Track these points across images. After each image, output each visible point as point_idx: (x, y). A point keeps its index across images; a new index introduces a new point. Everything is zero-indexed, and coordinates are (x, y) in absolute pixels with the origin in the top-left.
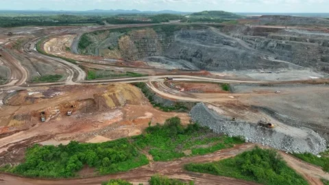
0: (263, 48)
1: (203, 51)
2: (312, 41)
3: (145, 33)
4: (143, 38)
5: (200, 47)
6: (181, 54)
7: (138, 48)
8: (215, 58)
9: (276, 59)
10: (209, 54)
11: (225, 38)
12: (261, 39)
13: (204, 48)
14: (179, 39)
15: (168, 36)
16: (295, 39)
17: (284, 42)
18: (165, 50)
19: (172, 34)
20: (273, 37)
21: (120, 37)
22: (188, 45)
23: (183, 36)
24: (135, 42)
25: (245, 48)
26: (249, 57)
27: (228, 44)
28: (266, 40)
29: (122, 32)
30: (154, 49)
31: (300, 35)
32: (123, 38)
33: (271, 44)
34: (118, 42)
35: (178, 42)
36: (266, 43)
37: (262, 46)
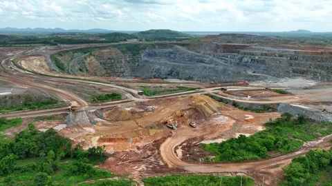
0: (238, 64)
1: (178, 69)
2: (280, 56)
3: (110, 53)
4: (109, 59)
5: (174, 65)
6: (154, 73)
7: (105, 69)
8: (196, 75)
9: (254, 72)
10: (187, 71)
11: (197, 56)
12: (235, 56)
13: (179, 66)
14: (146, 59)
15: (134, 55)
16: (266, 55)
17: (257, 57)
18: (133, 70)
19: (138, 54)
20: (245, 54)
21: (85, 58)
22: (160, 64)
23: (150, 55)
24: (101, 63)
25: (222, 65)
26: (230, 72)
27: (202, 61)
28: (240, 56)
29: (85, 53)
30: (122, 69)
31: (269, 51)
32: (88, 59)
33: (245, 59)
34: (84, 63)
35: (146, 61)
36: (241, 59)
37: (238, 61)
